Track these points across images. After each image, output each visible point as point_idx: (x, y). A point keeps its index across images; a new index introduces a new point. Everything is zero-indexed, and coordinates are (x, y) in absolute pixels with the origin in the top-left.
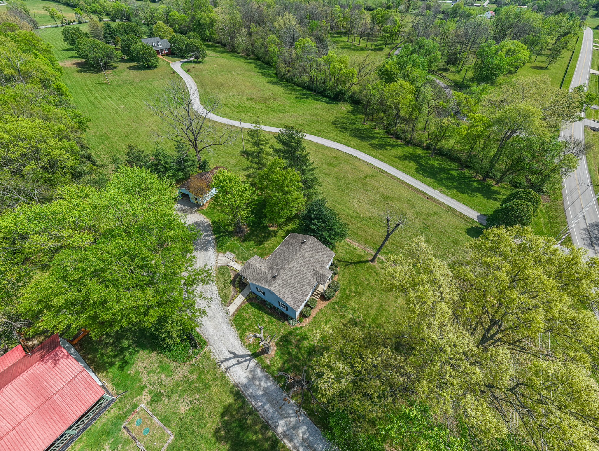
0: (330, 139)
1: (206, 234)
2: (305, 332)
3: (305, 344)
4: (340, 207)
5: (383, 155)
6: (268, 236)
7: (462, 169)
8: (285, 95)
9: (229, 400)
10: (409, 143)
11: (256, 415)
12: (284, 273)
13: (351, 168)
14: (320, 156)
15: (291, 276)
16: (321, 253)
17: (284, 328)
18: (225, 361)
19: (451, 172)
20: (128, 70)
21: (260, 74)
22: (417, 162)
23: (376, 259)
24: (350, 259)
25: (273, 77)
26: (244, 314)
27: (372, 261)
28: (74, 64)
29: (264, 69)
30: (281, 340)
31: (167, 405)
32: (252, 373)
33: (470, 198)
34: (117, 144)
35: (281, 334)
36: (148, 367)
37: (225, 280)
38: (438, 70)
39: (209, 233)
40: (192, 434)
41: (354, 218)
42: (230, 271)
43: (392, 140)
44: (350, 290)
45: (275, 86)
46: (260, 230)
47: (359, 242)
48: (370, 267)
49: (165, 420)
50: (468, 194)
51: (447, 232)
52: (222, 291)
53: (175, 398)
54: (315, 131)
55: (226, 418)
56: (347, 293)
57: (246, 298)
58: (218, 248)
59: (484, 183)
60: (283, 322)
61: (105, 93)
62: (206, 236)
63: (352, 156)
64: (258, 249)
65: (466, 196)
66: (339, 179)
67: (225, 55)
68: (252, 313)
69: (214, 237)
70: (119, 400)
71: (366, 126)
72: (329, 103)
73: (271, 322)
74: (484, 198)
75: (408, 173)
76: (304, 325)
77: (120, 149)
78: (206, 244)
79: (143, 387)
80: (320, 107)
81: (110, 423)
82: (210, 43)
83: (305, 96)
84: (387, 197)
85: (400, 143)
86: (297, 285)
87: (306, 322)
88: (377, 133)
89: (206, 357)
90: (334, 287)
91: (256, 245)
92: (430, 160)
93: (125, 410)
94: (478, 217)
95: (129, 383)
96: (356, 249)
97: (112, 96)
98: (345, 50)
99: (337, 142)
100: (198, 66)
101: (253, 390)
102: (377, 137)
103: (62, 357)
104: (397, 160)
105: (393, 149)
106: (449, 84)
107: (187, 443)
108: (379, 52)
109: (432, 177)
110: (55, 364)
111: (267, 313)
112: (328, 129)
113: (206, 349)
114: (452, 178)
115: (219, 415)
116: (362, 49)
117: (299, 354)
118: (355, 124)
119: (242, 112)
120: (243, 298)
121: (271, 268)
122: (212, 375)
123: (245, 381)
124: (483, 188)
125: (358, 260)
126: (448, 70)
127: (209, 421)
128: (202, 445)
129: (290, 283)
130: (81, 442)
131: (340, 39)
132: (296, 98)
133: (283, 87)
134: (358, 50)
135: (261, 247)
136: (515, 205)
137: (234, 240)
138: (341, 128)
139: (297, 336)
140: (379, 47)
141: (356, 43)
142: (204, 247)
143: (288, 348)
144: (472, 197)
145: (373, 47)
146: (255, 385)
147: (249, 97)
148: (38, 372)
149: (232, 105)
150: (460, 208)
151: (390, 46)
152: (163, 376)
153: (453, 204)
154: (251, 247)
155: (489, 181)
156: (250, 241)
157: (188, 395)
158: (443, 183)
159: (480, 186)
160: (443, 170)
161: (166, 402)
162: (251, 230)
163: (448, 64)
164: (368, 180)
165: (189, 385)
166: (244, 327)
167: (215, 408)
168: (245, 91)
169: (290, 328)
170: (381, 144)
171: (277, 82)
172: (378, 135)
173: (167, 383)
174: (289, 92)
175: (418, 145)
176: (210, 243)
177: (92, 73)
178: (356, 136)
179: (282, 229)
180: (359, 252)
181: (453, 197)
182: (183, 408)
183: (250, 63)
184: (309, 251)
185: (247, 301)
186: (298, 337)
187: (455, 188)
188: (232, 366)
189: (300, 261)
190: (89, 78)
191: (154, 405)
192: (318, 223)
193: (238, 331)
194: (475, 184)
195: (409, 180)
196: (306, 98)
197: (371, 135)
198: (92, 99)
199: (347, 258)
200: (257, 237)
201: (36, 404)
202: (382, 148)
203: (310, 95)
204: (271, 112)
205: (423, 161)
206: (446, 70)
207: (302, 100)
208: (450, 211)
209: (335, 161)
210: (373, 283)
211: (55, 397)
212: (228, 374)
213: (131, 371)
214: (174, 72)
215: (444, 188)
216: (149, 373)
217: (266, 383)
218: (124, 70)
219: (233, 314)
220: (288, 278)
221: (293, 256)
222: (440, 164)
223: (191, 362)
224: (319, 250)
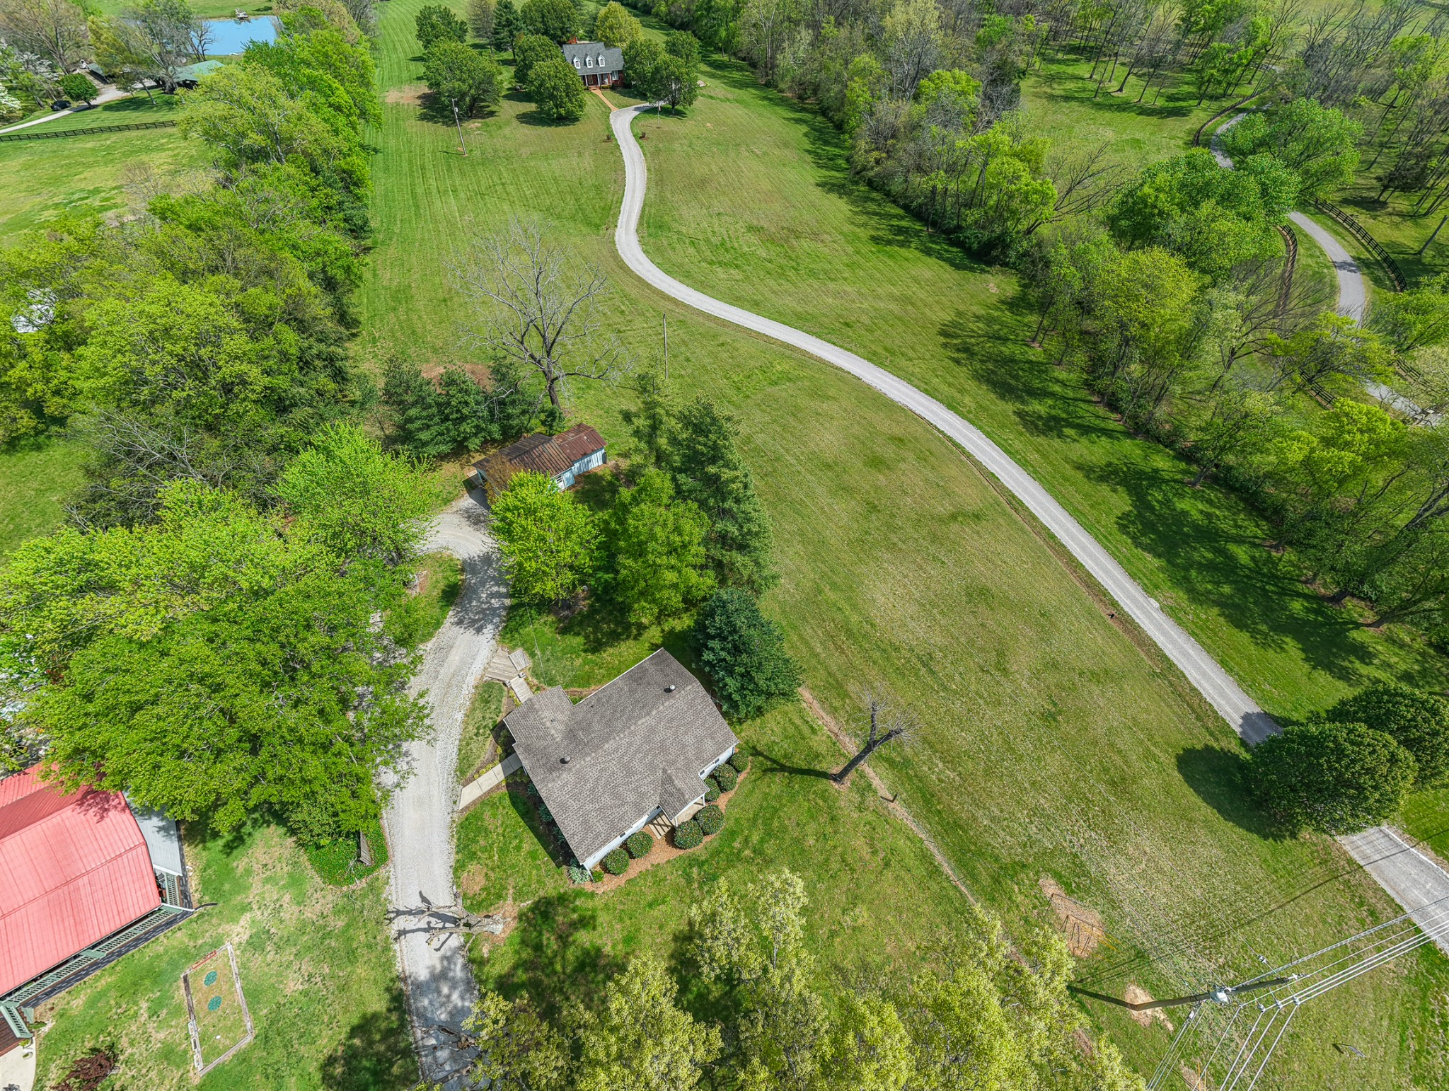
0: (908, 378)
1: (495, 589)
2: (594, 910)
3: (584, 938)
4: (832, 596)
5: (1043, 455)
6: (620, 634)
7: (1276, 547)
8: (847, 228)
9: (377, 1003)
10: (1140, 429)
11: (414, 1062)
12: (588, 759)
13: (927, 481)
14: (856, 429)
15: (602, 770)
16: (701, 732)
17: (553, 882)
18: (404, 913)
19: (1233, 548)
20: (515, 123)
21: (809, 158)
22: (1137, 494)
23: (852, 775)
24: (785, 756)
25: (838, 169)
26: (487, 814)
27: (838, 778)
28: (419, 97)
29: (826, 143)
30: (536, 907)
31: (269, 965)
32: (445, 963)
33: (1253, 649)
34: (420, 317)
35: (542, 893)
36: (270, 867)
37: (484, 718)
38: (1346, 202)
39: (503, 590)
40: (285, 1046)
41: (855, 639)
42: (504, 700)
43: (1093, 412)
44: (746, 840)
45: (833, 197)
46: (611, 613)
47: (834, 711)
48: (824, 796)
49: (253, 995)
50: (1254, 633)
51: (1112, 745)
52: (468, 744)
53: (288, 955)
54: (880, 350)
55: (357, 1042)
56: (736, 845)
57: (507, 778)
58: (503, 636)
59: (1331, 609)
60: (559, 866)
61: (451, 177)
62: (492, 595)
63: (950, 439)
64: (585, 663)
65: (1244, 637)
66: (873, 508)
67: (747, 94)
68: (507, 817)
69: (508, 602)
70: (198, 917)
71: (1036, 353)
72: (958, 267)
73: (533, 855)
74: (1307, 660)
75: (1088, 527)
76: (600, 891)
77: (419, 331)
78: (486, 615)
79: (245, 908)
80: (927, 274)
81: (166, 958)
82: (725, 58)
83: (902, 237)
84: (984, 592)
85: (1112, 425)
86: (606, 799)
87: (609, 884)
88: (1057, 381)
89: (373, 889)
90: (703, 823)
91: (585, 651)
92: (1181, 496)
93: (200, 942)
94: (1247, 718)
95: (227, 887)
96: (814, 731)
97: (459, 188)
98: (1074, 104)
99: (926, 392)
100: (669, 123)
101: (431, 1003)
102: (1052, 395)
103: (115, 807)
104: (1080, 475)
105: (1084, 440)
106: (1365, 255)
107: (271, 1061)
108: (1171, 122)
109: (1161, 549)
110: (102, 818)
111: (534, 829)
112: (918, 347)
113: (382, 873)
114: (1226, 568)
115: (348, 1029)
116: (1123, 107)
117: (559, 958)
118: (1005, 340)
119: (720, 263)
120: (501, 777)
121: (571, 734)
122: (370, 935)
123: (423, 975)
124: (1317, 625)
125: (804, 766)
126: (1384, 205)
127: (324, 1033)
128: (294, 1079)
129: (592, 790)
130: (111, 975)
131: (1070, 70)
132: (875, 240)
133: (853, 202)
134: (1110, 107)
135: (594, 658)
136: (1352, 743)
137: (545, 623)
138: (958, 350)
139: (574, 911)
140: (1178, 104)
141: (1113, 87)
142: (479, 620)
143: (540, 934)
144: (1265, 646)
145: (1160, 103)
146: (439, 992)
147: (755, 222)
148: (67, 824)
149: (707, 241)
150: (1204, 674)
151: (1215, 105)
152: (287, 898)
153: (1185, 654)
154: (573, 650)
155: (1353, 608)
156: (578, 634)
157: (312, 959)
158: (1187, 579)
159: (1311, 617)
160: (1208, 535)
161: (270, 957)
162: (591, 606)
163: (1386, 188)
164: (955, 527)
165: (323, 938)
166: (474, 848)
167: (346, 1010)
168: (751, 205)
169: (566, 887)
170: (1054, 418)
171: (843, 186)
172: (1057, 388)
173: (288, 916)
174: (863, 218)
175: (1168, 441)
176: (494, 615)
177: (445, 123)
178: (988, 381)
179: (659, 624)
180: (819, 743)
181: (1196, 632)
182: (292, 985)
183: (797, 121)
184: (672, 719)
185: (508, 786)
186: (575, 916)
187: (1217, 603)
188: (413, 931)
189: (638, 739)
190: (433, 135)
191: (247, 955)
192: (722, 649)
193: (457, 853)
194: (1297, 606)
195: (1084, 549)
196: (902, 244)
197: (1037, 384)
198: (420, 190)
199: (777, 753)
200: (597, 629)
201: (49, 885)
202: (1051, 429)
203: (917, 233)
204: (791, 274)
205: (1156, 496)
206: (1372, 205)
207: (888, 248)
208: (1162, 675)
209: (889, 452)
210: (811, 841)
211: (80, 881)
212: (396, 947)
213: (240, 862)
214: (610, 138)
215: (1182, 595)
216: (268, 880)
217: (462, 998)
218: (508, 123)
219: (467, 808)
220: (592, 774)
221: (629, 719)
222: (1209, 516)
223: (345, 888)
224: (700, 721)
